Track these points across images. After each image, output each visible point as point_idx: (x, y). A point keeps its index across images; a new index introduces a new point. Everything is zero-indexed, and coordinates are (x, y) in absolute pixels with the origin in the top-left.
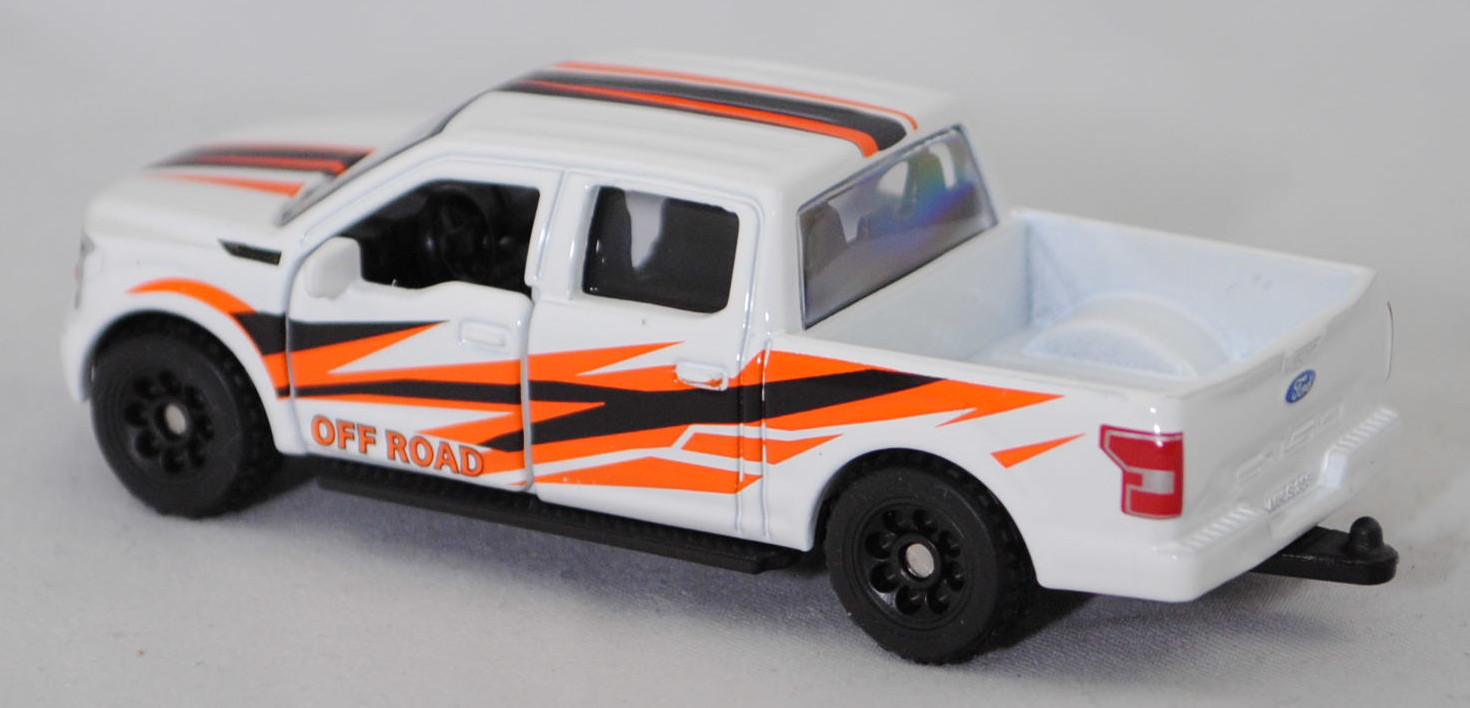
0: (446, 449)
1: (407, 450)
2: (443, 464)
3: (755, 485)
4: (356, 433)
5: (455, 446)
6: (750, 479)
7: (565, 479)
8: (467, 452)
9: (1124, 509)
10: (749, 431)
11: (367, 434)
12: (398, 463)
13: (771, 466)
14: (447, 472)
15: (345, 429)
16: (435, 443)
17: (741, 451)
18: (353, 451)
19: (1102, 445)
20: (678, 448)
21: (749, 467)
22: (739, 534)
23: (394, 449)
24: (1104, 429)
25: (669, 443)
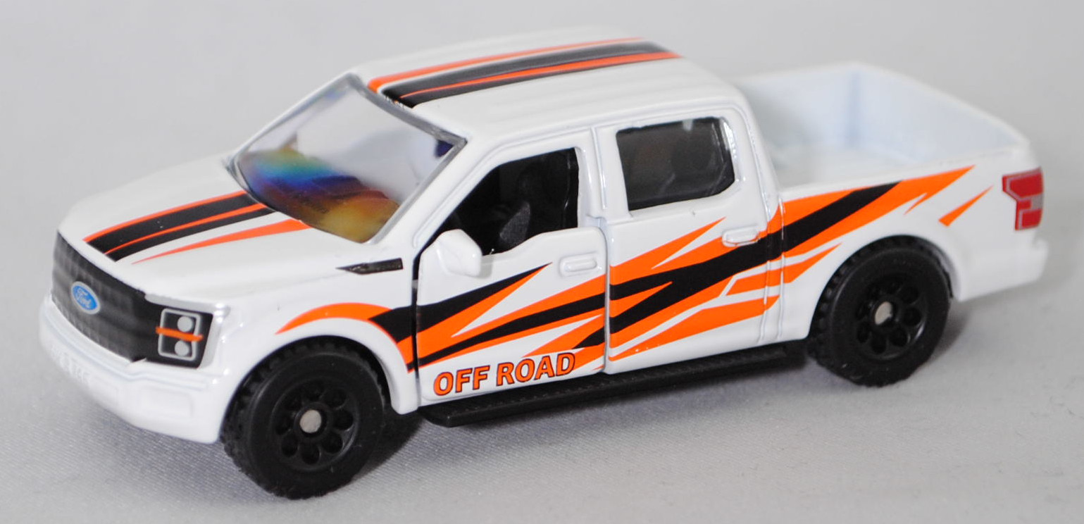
0: (546, 360)
1: (513, 374)
2: (542, 374)
3: (776, 304)
4: (471, 376)
5: (554, 356)
6: (772, 300)
7: (637, 350)
8: (561, 358)
9: (1016, 227)
10: (772, 265)
11: (481, 372)
12: (506, 386)
13: (787, 285)
14: (545, 379)
15: (463, 375)
16: (537, 359)
17: (767, 282)
18: (468, 390)
19: (1004, 189)
20: (724, 296)
21: (771, 291)
22: (761, 343)
23: (503, 377)
24: (1004, 179)
25: (716, 295)
